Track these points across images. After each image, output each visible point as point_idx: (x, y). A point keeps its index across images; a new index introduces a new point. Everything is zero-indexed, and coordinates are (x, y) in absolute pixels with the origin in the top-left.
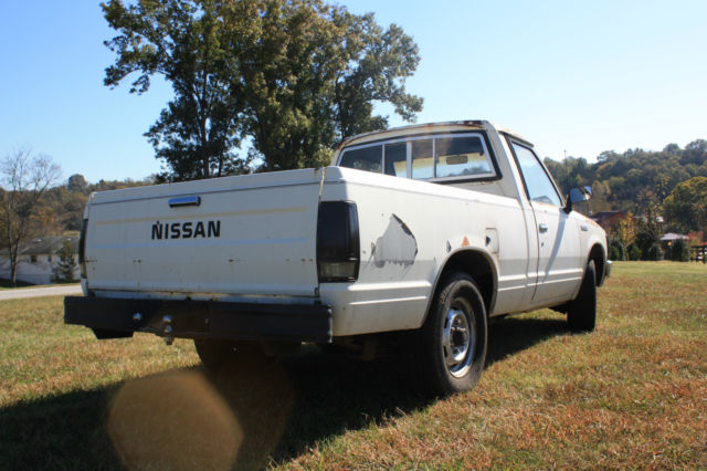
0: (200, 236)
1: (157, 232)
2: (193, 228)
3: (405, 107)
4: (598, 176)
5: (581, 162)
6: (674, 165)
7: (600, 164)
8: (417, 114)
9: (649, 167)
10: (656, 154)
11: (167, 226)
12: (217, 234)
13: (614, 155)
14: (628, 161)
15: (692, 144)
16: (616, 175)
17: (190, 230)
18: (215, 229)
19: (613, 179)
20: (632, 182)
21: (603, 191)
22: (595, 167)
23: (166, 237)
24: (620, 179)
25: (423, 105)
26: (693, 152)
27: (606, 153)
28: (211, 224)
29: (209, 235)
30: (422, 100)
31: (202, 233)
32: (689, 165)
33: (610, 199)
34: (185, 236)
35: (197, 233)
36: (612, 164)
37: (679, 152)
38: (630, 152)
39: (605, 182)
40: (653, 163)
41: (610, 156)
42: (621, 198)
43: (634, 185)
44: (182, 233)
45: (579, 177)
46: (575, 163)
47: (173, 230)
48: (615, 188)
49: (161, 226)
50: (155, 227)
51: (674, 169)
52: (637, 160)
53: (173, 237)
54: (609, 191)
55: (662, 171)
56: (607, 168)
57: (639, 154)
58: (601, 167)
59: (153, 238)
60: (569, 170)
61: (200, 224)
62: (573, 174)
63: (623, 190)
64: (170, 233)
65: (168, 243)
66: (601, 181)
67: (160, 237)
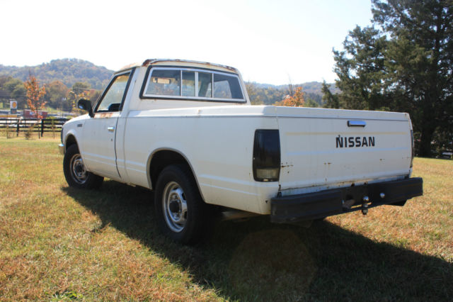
0: (365, 146)
1: (339, 142)
2: (361, 140)
11: (346, 138)
12: (373, 144)
17: (359, 142)
18: (372, 142)
23: (346, 146)
28: (370, 138)
29: (370, 145)
31: (366, 144)
34: (357, 146)
35: (364, 144)
44: (356, 144)
47: (350, 142)
49: (342, 138)
50: (338, 139)
53: (350, 146)
59: (337, 147)
61: (365, 138)
64: (348, 144)
65: (347, 150)
67: (341, 146)
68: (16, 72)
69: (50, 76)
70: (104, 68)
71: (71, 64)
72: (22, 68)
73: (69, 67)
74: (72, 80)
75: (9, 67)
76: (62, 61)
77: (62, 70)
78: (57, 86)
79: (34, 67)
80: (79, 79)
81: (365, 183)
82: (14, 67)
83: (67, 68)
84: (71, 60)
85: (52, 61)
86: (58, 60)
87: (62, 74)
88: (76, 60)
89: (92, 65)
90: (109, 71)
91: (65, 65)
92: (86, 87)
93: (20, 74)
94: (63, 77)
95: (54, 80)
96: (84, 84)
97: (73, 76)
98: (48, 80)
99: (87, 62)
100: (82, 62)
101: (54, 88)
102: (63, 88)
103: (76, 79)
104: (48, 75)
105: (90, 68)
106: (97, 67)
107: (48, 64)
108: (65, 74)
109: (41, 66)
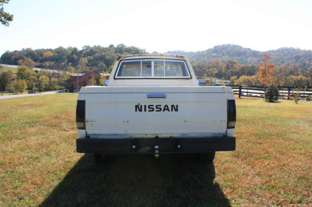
0: (166, 111)
1: (138, 108)
2: (162, 108)
3: (3, 18)
4: (83, 55)
5: (75, 49)
6: (113, 53)
7: (83, 50)
8: (9, 22)
9: (103, 53)
10: (106, 48)
11: (145, 106)
12: (176, 110)
13: (89, 47)
14: (95, 50)
15: (119, 45)
16: (90, 56)
17: (160, 108)
18: (175, 108)
19: (89, 57)
20: (96, 59)
21: (84, 62)
22: (81, 52)
23: (145, 110)
24: (91, 57)
25: (13, 18)
26: (119, 48)
27: (86, 46)
28: (173, 106)
29: (172, 110)
30: (12, 16)
31: (168, 110)
32: (118, 54)
33: (87, 65)
34: (157, 111)
35: (164, 109)
36: (88, 51)
37: (114, 48)
38: (95, 46)
39: (86, 58)
40: (105, 51)
41: (88, 47)
42: (92, 65)
43: (97, 60)
44: (156, 109)
45: (74, 55)
46: (73, 50)
47: (149, 108)
48: (90, 61)
49: (141, 106)
50: (137, 106)
51: (112, 55)
52: (98, 50)
53: (150, 111)
54: (87, 62)
55: (108, 55)
56: (86, 52)
57: (99, 47)
58: (84, 52)
59: (136, 111)
60: (70, 52)
61: (166, 106)
62: (72, 54)
63: (93, 62)
64: (147, 109)
66: (84, 57)
67: (141, 110)
68: (192, 56)
69: (213, 57)
70: (249, 49)
71: (227, 48)
72: (196, 52)
73: (226, 50)
74: (227, 58)
75: (189, 52)
76: (221, 46)
77: (221, 52)
78: (217, 63)
79: (203, 52)
80: (232, 57)
81: (171, 137)
82: (191, 52)
83: (224, 51)
84: (227, 45)
85: (215, 47)
86: (219, 46)
87: (221, 55)
88: (230, 45)
89: (241, 47)
90: (252, 51)
91: (223, 49)
92: (235, 63)
93: (195, 56)
94: (221, 57)
95: (216, 59)
96: (234, 61)
97: (228, 56)
98: (212, 59)
99: (237, 46)
100: (234, 46)
101: (215, 65)
102: (221, 64)
103: (230, 58)
104: (212, 56)
105: (239, 50)
106: (244, 49)
107: (212, 49)
108: (223, 55)
109: (207, 51)
